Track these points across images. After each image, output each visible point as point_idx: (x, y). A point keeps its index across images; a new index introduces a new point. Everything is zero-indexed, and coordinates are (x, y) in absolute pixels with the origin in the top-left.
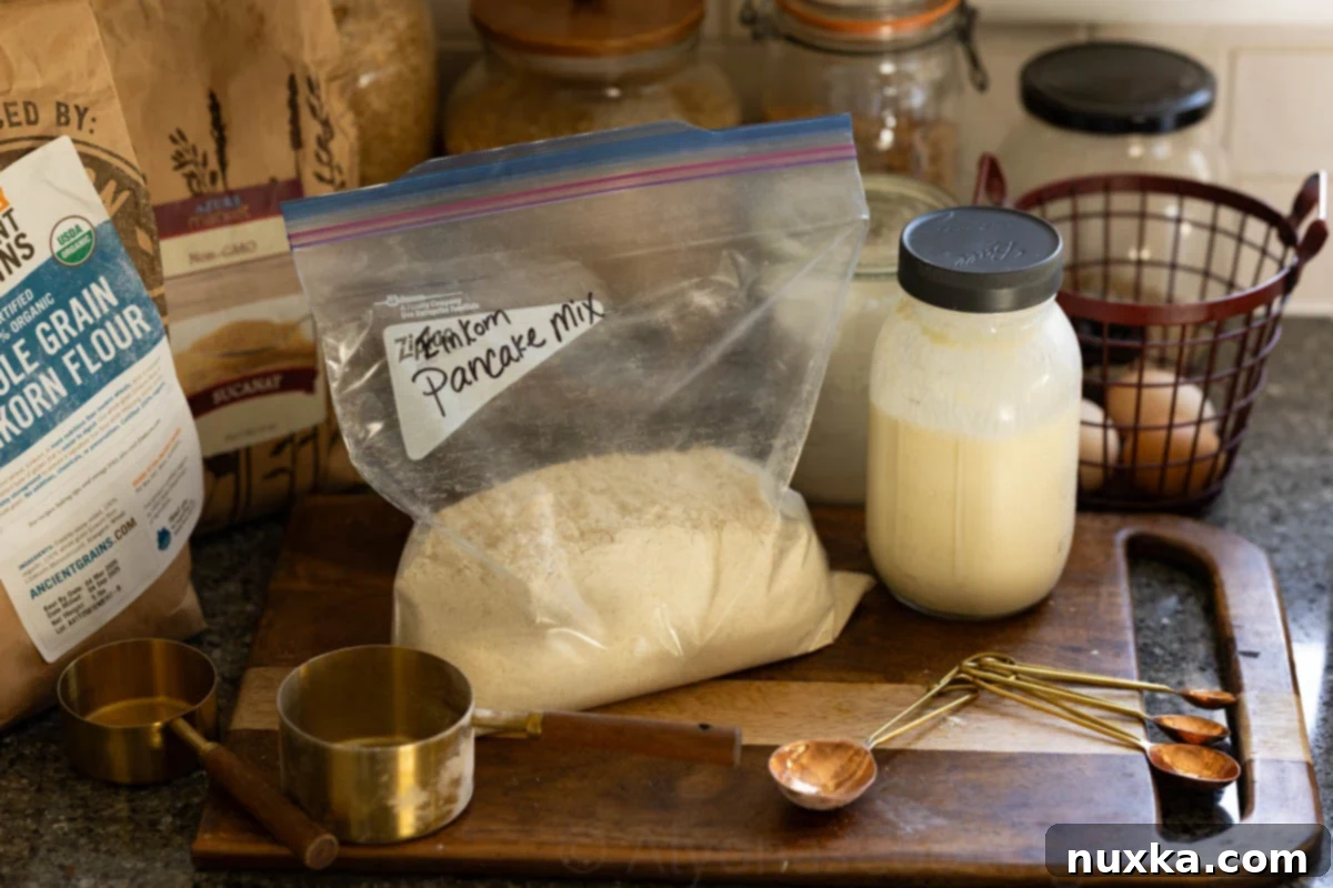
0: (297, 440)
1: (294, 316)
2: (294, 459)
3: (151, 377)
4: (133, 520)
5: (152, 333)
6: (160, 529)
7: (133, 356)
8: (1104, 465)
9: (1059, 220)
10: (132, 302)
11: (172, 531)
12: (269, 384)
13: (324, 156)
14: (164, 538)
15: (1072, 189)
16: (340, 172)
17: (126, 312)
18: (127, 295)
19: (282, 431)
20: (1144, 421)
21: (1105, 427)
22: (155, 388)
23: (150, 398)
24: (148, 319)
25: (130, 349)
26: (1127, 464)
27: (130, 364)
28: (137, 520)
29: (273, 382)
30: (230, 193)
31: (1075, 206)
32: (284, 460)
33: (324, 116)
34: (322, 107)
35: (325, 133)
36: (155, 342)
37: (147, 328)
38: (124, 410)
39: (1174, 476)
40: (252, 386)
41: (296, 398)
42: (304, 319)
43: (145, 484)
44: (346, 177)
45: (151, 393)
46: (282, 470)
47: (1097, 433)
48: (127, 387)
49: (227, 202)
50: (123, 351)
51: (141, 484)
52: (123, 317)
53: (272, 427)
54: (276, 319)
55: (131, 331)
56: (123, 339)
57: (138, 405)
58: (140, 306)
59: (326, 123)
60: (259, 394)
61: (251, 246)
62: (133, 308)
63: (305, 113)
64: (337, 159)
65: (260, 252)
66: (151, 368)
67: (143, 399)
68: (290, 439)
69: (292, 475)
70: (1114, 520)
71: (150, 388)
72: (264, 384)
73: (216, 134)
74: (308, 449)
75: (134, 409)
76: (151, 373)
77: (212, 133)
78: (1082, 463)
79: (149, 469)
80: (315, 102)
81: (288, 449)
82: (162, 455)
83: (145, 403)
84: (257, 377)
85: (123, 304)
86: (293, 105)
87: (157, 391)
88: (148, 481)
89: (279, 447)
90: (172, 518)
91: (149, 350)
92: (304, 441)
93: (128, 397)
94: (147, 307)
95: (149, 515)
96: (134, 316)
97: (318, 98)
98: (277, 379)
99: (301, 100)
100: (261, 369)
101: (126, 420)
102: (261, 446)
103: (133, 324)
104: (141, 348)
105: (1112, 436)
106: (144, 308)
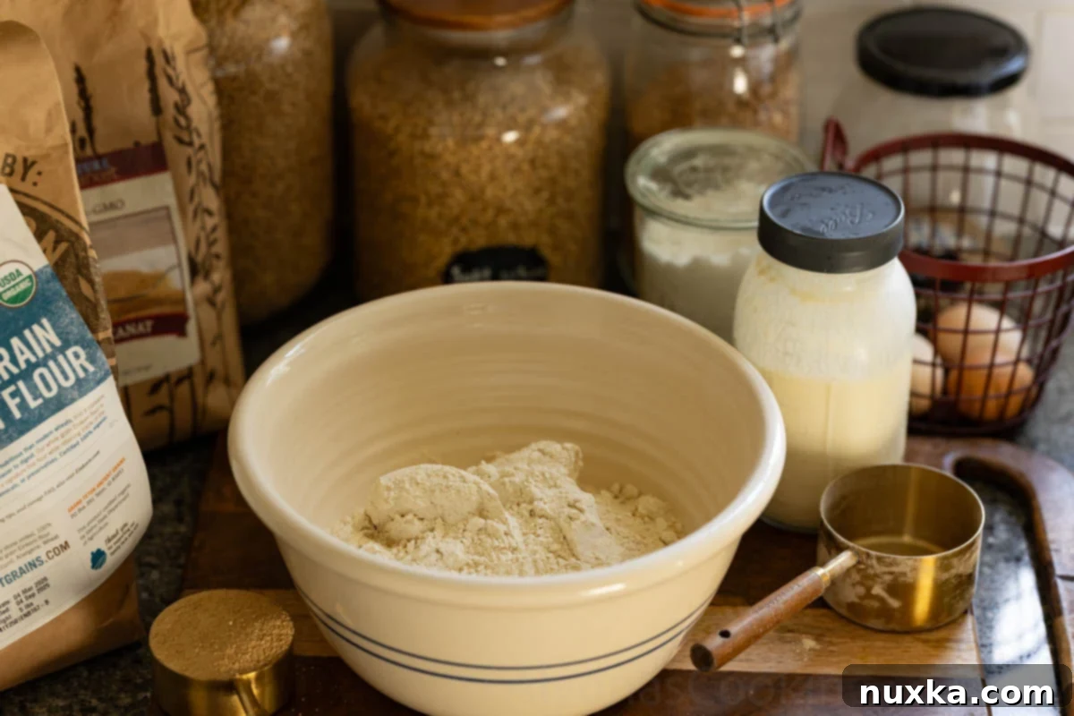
0: (174, 379)
1: (162, 267)
2: (172, 397)
3: (92, 413)
4: (66, 543)
5: (95, 373)
6: (94, 550)
7: (75, 393)
8: (932, 397)
9: (892, 173)
10: (76, 343)
11: (108, 552)
12: (141, 328)
13: (183, 121)
14: (98, 558)
15: (905, 146)
16: (199, 135)
17: (69, 353)
18: (71, 337)
19: (157, 372)
20: (969, 361)
21: (934, 365)
22: (95, 423)
23: (90, 432)
24: (91, 359)
25: (72, 387)
26: (952, 397)
27: (73, 400)
28: (70, 543)
29: (145, 327)
30: (99, 157)
31: (906, 161)
32: (162, 397)
33: (180, 85)
34: (178, 78)
35: (182, 101)
36: (99, 382)
37: (91, 368)
38: (65, 443)
39: (992, 407)
40: (124, 330)
41: (169, 341)
42: (171, 269)
43: (80, 510)
44: (205, 140)
45: (91, 428)
46: (160, 408)
47: (927, 371)
48: (68, 422)
49: (96, 165)
50: (66, 389)
51: (76, 510)
52: (65, 357)
53: (147, 368)
54: (145, 269)
55: (74, 371)
56: (66, 378)
57: (78, 439)
58: (83, 347)
59: (182, 91)
60: (132, 337)
61: (119, 205)
62: (77, 349)
63: (163, 83)
64: (195, 124)
65: (129, 209)
66: (92, 405)
67: (83, 434)
68: (167, 378)
69: (171, 411)
70: (942, 444)
71: (91, 423)
72: (137, 327)
73: (83, 104)
74: (184, 389)
75: (74, 442)
76: (94, 409)
77: (79, 103)
78: (914, 394)
79: (86, 496)
80: (170, 71)
81: (164, 390)
82: (101, 483)
83: (86, 437)
84: (130, 322)
85: (66, 344)
86: (151, 75)
87: (98, 426)
88: (84, 507)
89: (156, 386)
90: (109, 540)
91: (92, 389)
92: (180, 381)
93: (68, 431)
94: (91, 348)
95: (83, 537)
96: (77, 356)
97: (174, 69)
98: (149, 324)
99: (158, 71)
100: (132, 315)
101: (65, 453)
102: (138, 385)
103: (76, 363)
104: (82, 386)
105: (939, 373)
106: (88, 350)
